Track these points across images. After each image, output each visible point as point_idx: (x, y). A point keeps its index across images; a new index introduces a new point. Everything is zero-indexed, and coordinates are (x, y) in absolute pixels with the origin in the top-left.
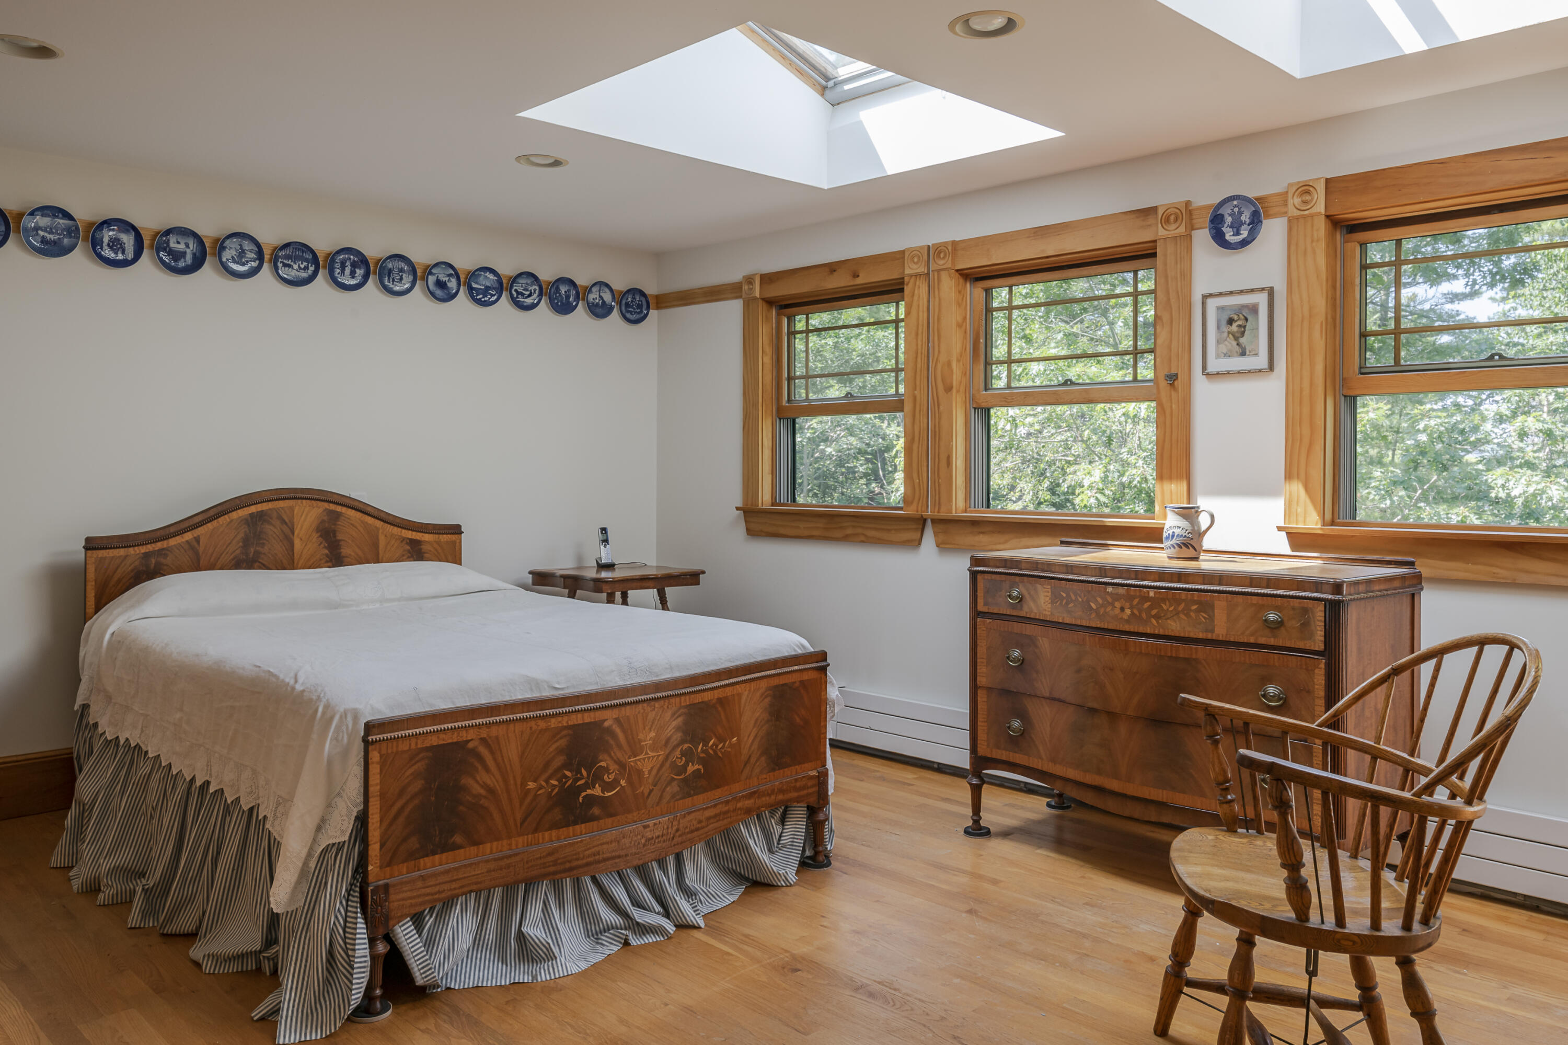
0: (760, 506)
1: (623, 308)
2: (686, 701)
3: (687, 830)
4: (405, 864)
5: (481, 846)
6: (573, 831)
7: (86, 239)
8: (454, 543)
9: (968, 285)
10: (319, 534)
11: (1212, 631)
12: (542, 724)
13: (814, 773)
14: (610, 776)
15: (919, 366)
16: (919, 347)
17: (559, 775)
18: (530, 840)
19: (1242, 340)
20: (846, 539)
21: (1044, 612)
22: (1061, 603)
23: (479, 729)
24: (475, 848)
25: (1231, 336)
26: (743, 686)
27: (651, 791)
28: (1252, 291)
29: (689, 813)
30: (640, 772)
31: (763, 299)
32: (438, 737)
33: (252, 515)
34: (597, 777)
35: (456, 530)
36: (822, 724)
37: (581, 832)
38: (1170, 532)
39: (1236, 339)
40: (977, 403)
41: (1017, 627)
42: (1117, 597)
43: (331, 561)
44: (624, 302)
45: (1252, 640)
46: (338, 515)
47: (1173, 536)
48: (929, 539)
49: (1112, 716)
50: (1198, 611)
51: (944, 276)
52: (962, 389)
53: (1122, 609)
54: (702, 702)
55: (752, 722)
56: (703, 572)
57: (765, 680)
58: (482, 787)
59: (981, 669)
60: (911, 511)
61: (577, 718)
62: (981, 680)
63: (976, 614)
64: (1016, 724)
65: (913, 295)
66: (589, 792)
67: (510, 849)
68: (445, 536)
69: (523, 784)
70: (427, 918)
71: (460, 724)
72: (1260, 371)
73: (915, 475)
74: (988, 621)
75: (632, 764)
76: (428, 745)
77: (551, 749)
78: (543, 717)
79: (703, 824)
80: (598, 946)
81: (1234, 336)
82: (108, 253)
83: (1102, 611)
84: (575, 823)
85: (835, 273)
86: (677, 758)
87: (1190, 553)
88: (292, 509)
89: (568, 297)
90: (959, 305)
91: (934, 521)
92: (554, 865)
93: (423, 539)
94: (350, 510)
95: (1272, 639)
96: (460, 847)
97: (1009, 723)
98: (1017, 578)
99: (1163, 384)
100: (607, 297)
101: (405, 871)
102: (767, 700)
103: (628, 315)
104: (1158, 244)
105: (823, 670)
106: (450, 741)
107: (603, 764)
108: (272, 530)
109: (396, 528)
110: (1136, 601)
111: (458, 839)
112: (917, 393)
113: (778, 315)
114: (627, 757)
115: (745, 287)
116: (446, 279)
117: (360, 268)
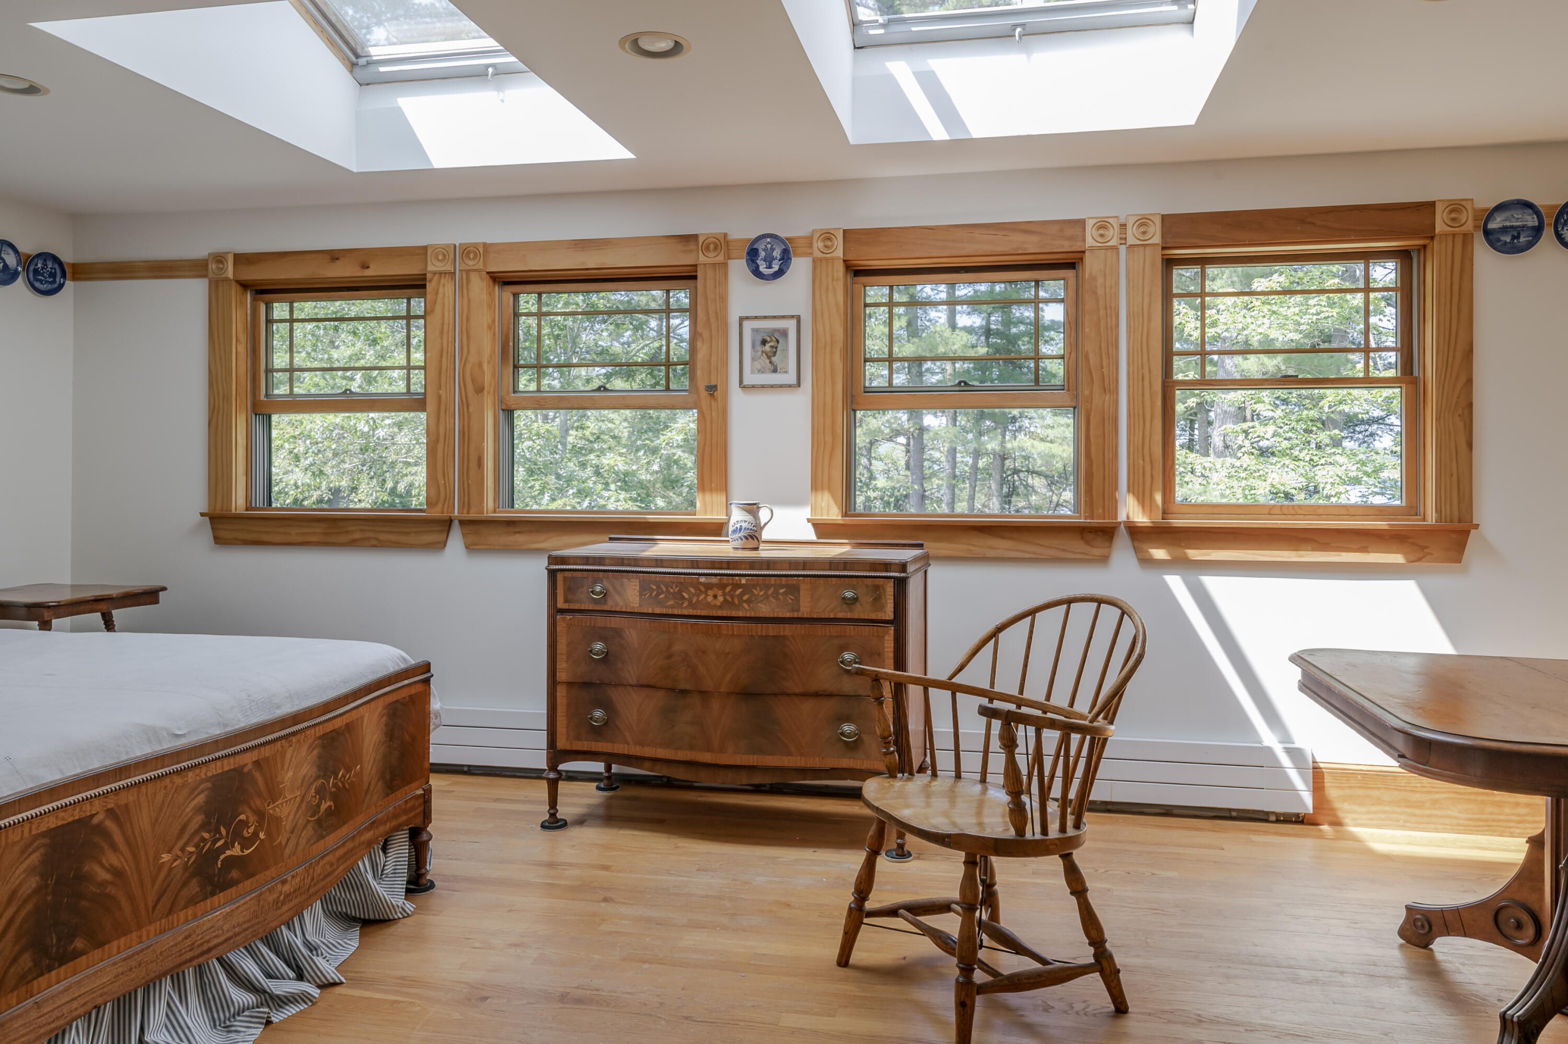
0: (233, 511)
1: (31, 275)
2: (320, 731)
3: (321, 877)
4: (15, 993)
5: (107, 946)
6: (211, 903)
9: (497, 288)
11: (798, 610)
12: (179, 780)
13: (420, 792)
14: (250, 831)
15: (444, 366)
16: (444, 345)
17: (196, 839)
18: (163, 925)
19: (774, 359)
20: (353, 544)
21: (632, 605)
22: (650, 595)
23: (104, 798)
24: (101, 950)
25: (764, 355)
26: (364, 707)
27: (288, 840)
28: (783, 317)
29: (322, 858)
30: (277, 820)
31: (238, 282)
32: (57, 818)
34: (236, 835)
36: (426, 739)
37: (220, 902)
38: (738, 526)
39: (769, 357)
40: (507, 405)
41: (600, 621)
42: (709, 586)
44: (32, 268)
45: (832, 616)
47: (741, 529)
48: (456, 541)
49: (704, 694)
50: (785, 594)
51: (474, 277)
52: (492, 391)
53: (715, 597)
54: (334, 730)
55: (372, 746)
56: (164, 589)
57: (382, 699)
58: (108, 870)
59: (562, 665)
60: (436, 513)
61: (216, 766)
62: (562, 676)
63: (555, 612)
64: (599, 714)
65: (437, 293)
66: (228, 853)
67: (141, 942)
69: (157, 857)
71: (84, 795)
72: (790, 386)
73: (440, 477)
74: (568, 617)
75: (271, 811)
76: (44, 829)
77: (188, 810)
78: (178, 772)
79: (335, 867)
80: (233, 1035)
81: (766, 354)
83: (694, 600)
84: (213, 894)
85: (338, 262)
86: (312, 797)
87: (752, 543)
90: (489, 307)
91: (462, 523)
92: (190, 950)
95: (849, 613)
96: (82, 953)
97: (592, 714)
98: (601, 574)
99: (704, 394)
101: (14, 1001)
102: (384, 719)
103: (37, 285)
104: (699, 268)
105: (427, 681)
106: (71, 819)
107: (242, 817)
110: (728, 589)
111: (79, 944)
112: (441, 392)
113: (254, 300)
114: (266, 804)
115: (213, 266)
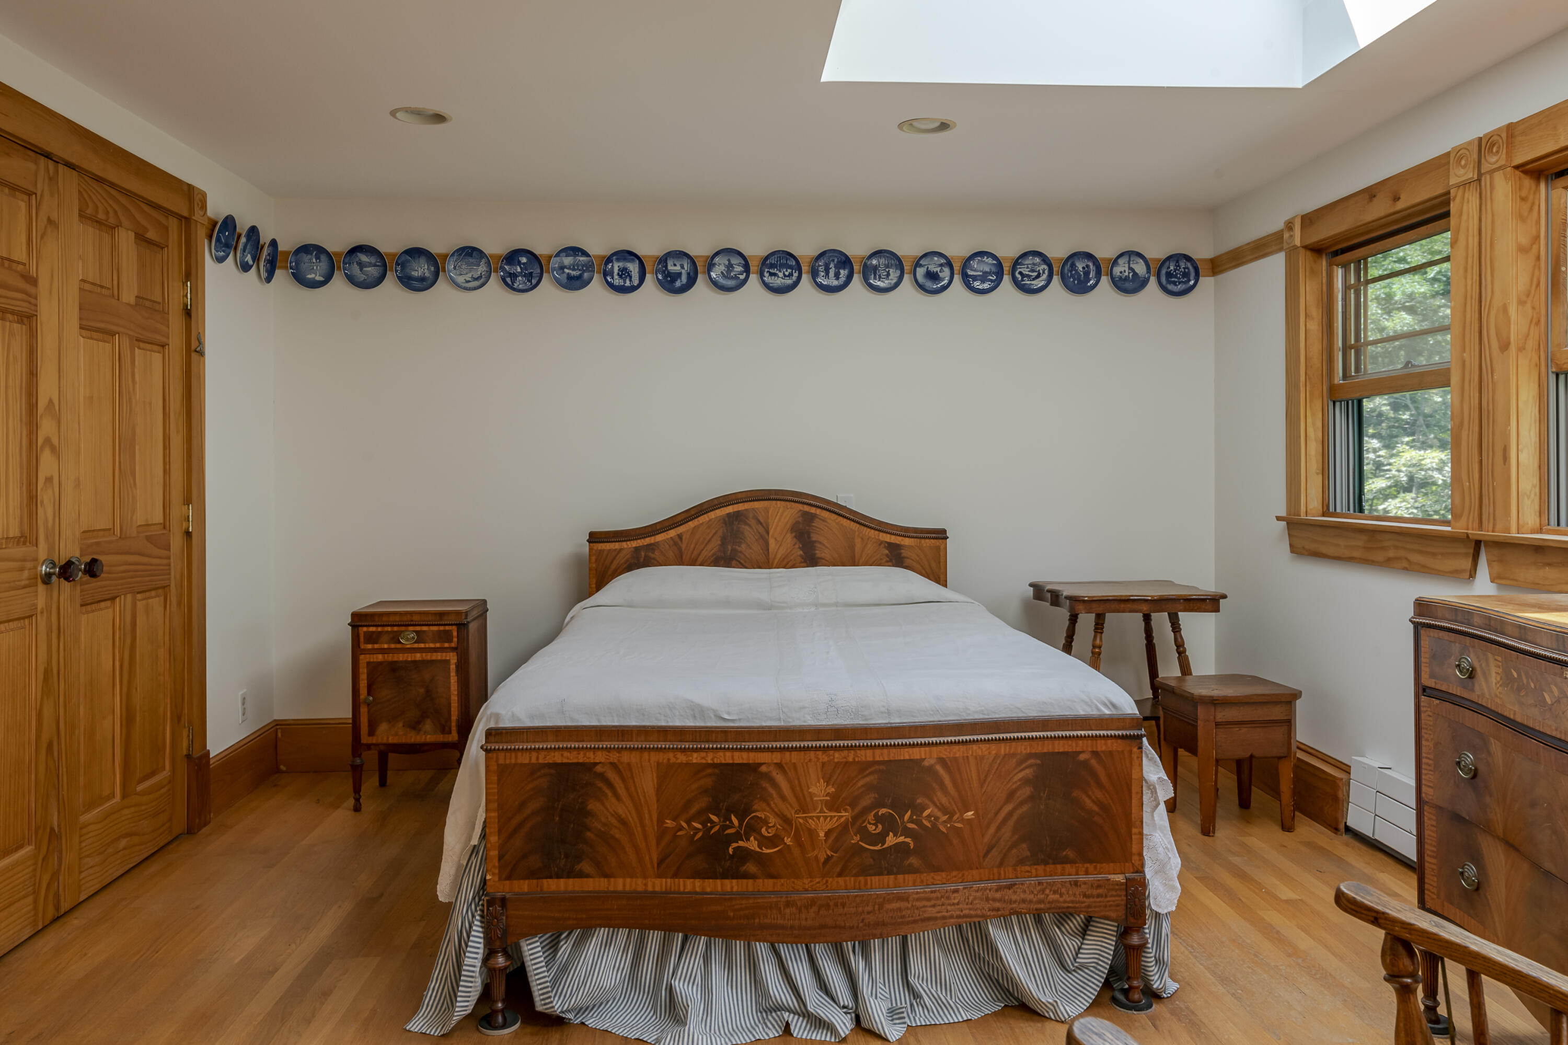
0: (1303, 517)
1: (1163, 279)
4: (527, 882)
5: (612, 880)
7: (599, 272)
8: (938, 548)
9: (1543, 186)
10: (794, 534)
12: (682, 758)
13: (1120, 879)
14: (770, 830)
15: (1468, 316)
16: (1469, 288)
17: (704, 818)
18: (669, 884)
21: (1496, 700)
23: (609, 752)
24: (606, 880)
26: (985, 746)
27: (831, 857)
30: (812, 833)
31: (1306, 247)
32: (562, 755)
33: (729, 515)
34: (751, 829)
35: (941, 535)
37: (733, 888)
40: (1557, 364)
41: (1468, 717)
43: (805, 562)
44: (1164, 272)
46: (813, 517)
48: (1484, 568)
51: (1500, 178)
52: (1531, 345)
55: (1003, 796)
56: (1224, 597)
58: (612, 815)
59: (1428, 775)
60: (1459, 528)
61: (725, 756)
62: (1429, 792)
63: (1422, 691)
64: (1471, 870)
65: (1461, 219)
66: (741, 843)
67: (647, 891)
68: (927, 540)
69: (661, 821)
70: (562, 943)
71: (586, 744)
73: (1465, 476)
74: (1437, 703)
75: (801, 821)
76: (551, 761)
77: (693, 787)
80: (760, 1026)
82: (617, 281)
85: (1375, 200)
86: (870, 823)
88: (767, 510)
89: (1087, 274)
90: (1524, 219)
91: (1490, 546)
93: (902, 543)
94: (824, 511)
96: (589, 877)
97: (1463, 868)
98: (1467, 640)
100: (1140, 268)
102: (1030, 771)
103: (1170, 287)
106: (575, 761)
107: (760, 815)
108: (749, 532)
109: (873, 531)
111: (586, 866)
112: (1465, 355)
113: (1330, 265)
114: (793, 812)
115: (1286, 236)
116: (938, 269)
117: (844, 269)
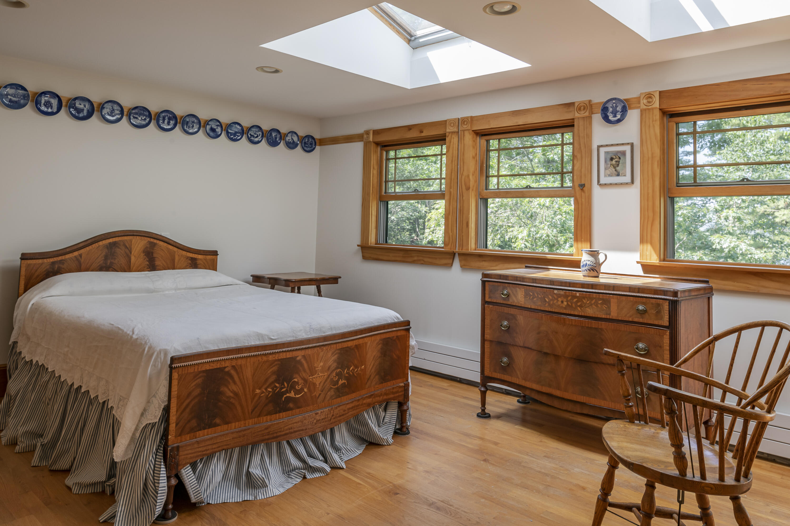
0: (368, 245)
1: (304, 145)
2: (339, 346)
3: (338, 415)
4: (189, 435)
5: (230, 425)
6: (279, 416)
7: (32, 101)
8: (214, 260)
9: (478, 138)
10: (144, 254)
11: (610, 314)
12: (265, 358)
13: (402, 384)
14: (299, 387)
15: (453, 177)
16: (453, 167)
17: (273, 386)
18: (256, 420)
19: (618, 168)
20: (413, 262)
21: (521, 302)
22: (530, 298)
23: (232, 360)
24: (227, 425)
26: (368, 338)
27: (320, 394)
28: (623, 144)
29: (339, 406)
30: (314, 384)
31: (373, 142)
32: (210, 365)
33: (110, 243)
34: (292, 387)
35: (215, 253)
36: (407, 359)
37: (283, 417)
38: (585, 263)
39: (615, 168)
40: (482, 196)
41: (506, 310)
42: (559, 296)
43: (150, 268)
44: (305, 142)
45: (630, 319)
46: (155, 244)
47: (586, 265)
48: (457, 263)
49: (557, 357)
50: (602, 304)
51: (467, 133)
52: (475, 189)
53: (562, 302)
54: (347, 347)
55: (372, 357)
56: (340, 277)
57: (379, 336)
58: (232, 392)
59: (487, 331)
60: (447, 249)
61: (283, 355)
62: (487, 337)
63: (485, 303)
64: (505, 360)
65: (450, 142)
66: (288, 395)
67: (245, 426)
68: (209, 256)
69: (254, 391)
70: (199, 465)
71: (221, 358)
72: (627, 184)
73: (450, 231)
74: (491, 306)
75: (311, 380)
76: (203, 370)
77: (269, 372)
78: (265, 355)
79: (346, 412)
80: (290, 479)
82: (43, 108)
83: (551, 302)
84: (280, 412)
85: (411, 130)
86: (334, 377)
87: (595, 274)
88: (131, 241)
90: (474, 147)
91: (459, 254)
92: (268, 435)
93: (198, 257)
94: (161, 242)
95: (641, 319)
96: (218, 425)
97: (501, 359)
98: (506, 285)
99: (577, 189)
101: (188, 439)
102: (380, 346)
103: (306, 148)
104: (575, 121)
105: (408, 330)
106: (215, 367)
107: (296, 380)
108: (120, 252)
109: (184, 252)
110: (569, 298)
111: (218, 421)
112: (451, 190)
113: (381, 150)
114: (308, 376)
115: (365, 136)
116: (216, 127)
117: (172, 121)
